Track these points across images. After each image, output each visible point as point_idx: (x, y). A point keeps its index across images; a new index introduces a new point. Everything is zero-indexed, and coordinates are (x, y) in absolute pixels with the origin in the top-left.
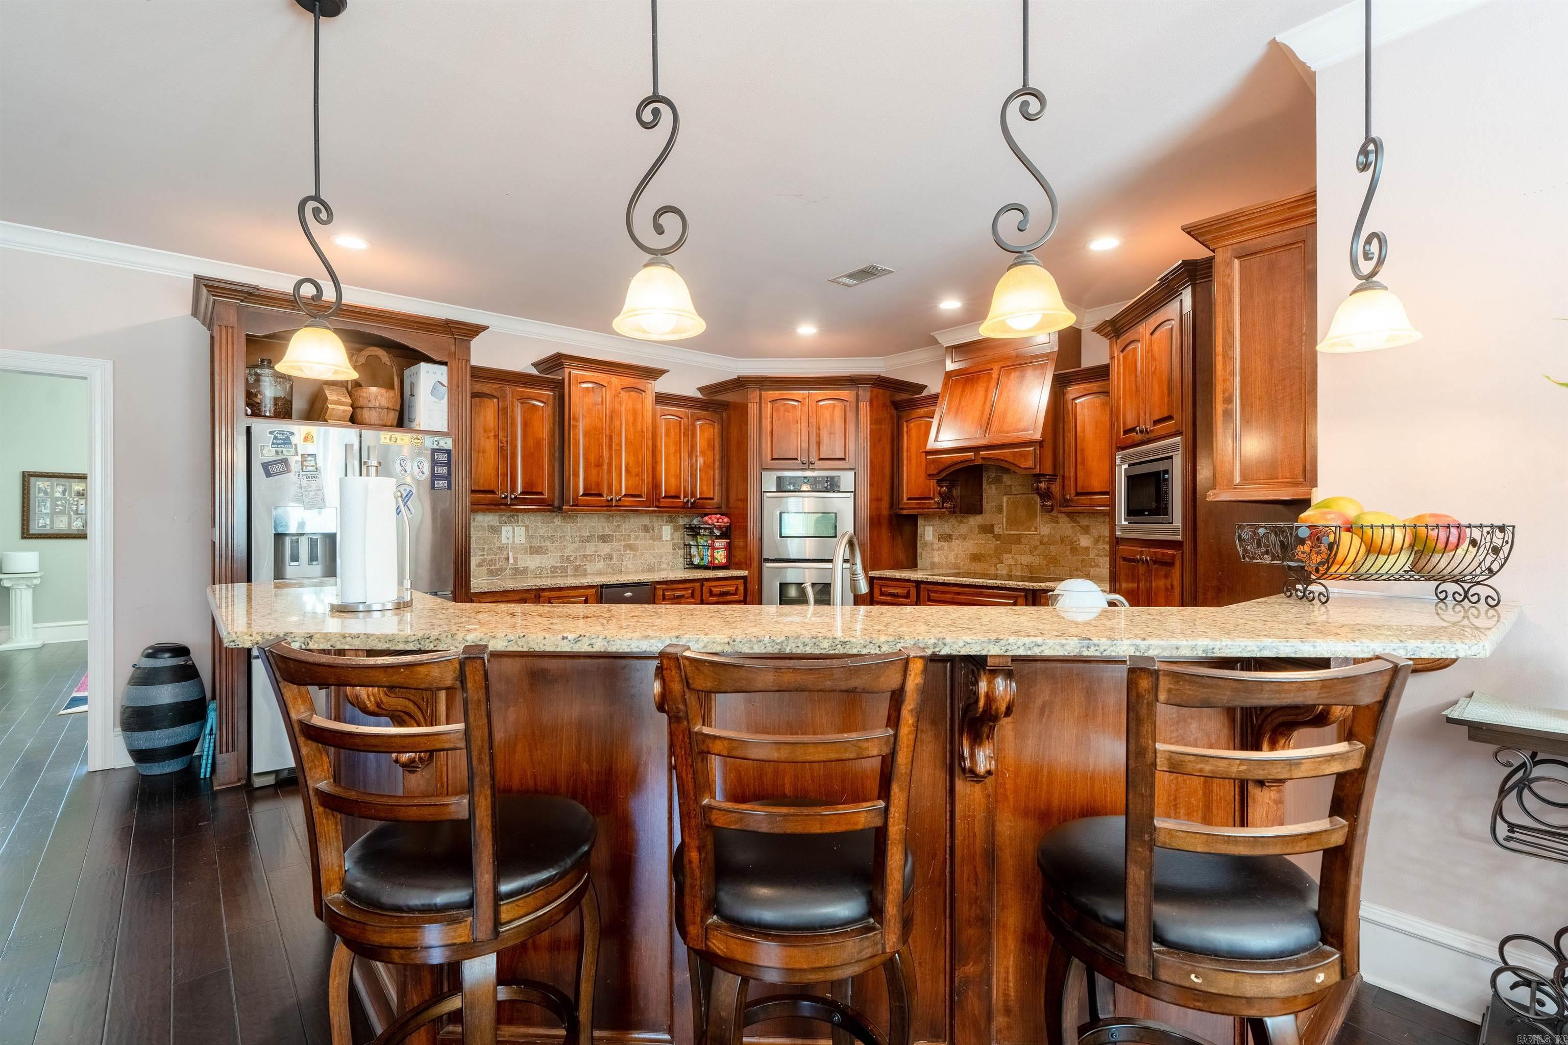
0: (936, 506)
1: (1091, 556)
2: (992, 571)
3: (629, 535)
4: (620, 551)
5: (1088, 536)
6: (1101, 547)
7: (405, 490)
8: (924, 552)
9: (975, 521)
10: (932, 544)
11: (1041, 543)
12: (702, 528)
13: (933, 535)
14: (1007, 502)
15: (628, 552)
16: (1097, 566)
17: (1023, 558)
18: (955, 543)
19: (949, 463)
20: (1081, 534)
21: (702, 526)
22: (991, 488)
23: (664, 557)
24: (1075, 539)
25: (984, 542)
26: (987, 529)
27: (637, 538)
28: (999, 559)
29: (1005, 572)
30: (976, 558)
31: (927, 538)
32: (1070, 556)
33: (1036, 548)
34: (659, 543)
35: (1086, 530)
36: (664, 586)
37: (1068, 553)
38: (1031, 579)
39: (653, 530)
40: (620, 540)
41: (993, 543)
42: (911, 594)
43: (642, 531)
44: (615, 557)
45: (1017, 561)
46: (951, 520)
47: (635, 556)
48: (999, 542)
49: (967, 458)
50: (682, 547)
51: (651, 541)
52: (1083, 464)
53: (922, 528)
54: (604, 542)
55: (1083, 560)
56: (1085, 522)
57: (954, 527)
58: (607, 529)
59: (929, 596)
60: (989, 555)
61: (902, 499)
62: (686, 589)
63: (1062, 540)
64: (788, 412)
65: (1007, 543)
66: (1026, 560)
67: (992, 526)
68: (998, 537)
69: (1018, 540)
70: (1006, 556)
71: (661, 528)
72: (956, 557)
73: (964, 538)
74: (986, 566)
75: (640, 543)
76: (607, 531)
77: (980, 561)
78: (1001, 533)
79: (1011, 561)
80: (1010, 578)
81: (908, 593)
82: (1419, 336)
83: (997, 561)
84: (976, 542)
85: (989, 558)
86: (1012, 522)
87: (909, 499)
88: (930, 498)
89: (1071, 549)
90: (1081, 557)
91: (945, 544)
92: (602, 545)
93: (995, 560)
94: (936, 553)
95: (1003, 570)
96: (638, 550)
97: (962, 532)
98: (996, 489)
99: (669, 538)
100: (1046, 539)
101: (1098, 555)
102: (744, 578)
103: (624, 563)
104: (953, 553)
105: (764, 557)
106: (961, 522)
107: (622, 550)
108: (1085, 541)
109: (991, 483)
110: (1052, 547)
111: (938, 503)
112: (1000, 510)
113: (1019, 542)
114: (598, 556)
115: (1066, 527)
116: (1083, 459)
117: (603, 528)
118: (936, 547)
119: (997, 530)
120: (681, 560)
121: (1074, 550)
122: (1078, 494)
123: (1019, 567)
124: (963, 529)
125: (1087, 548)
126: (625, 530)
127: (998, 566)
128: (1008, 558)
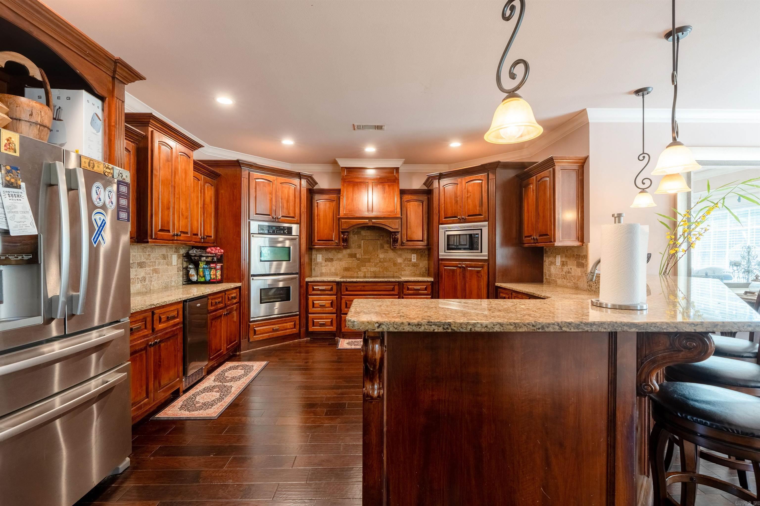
0: (336, 244)
1: (402, 266)
2: (355, 275)
3: (155, 262)
4: (150, 274)
5: (401, 258)
6: (406, 263)
7: (100, 219)
8: (316, 268)
9: (346, 252)
10: (321, 263)
11: (380, 262)
12: (203, 256)
13: (322, 259)
14: (363, 243)
15: (154, 274)
16: (405, 270)
17: (371, 269)
18: (335, 263)
19: (354, 224)
20: (398, 257)
21: (203, 255)
22: (355, 237)
23: (173, 278)
24: (395, 259)
25: (351, 262)
26: (353, 256)
27: (159, 264)
28: (359, 269)
29: (362, 275)
30: (347, 269)
31: (318, 260)
32: (393, 267)
33: (377, 264)
34: (171, 267)
35: (400, 256)
36: (212, 297)
37: (392, 265)
38: (375, 277)
39: (168, 258)
40: (150, 266)
41: (356, 262)
42: (333, 289)
43: (162, 259)
44: (147, 279)
45: (368, 270)
46: (333, 251)
47: (158, 277)
48: (359, 262)
49: (366, 222)
50: (182, 269)
51: (166, 266)
52: (410, 228)
53: (315, 255)
54: (141, 267)
55: (399, 268)
56: (400, 252)
57: (334, 255)
58: (143, 257)
59: (347, 289)
60: (354, 268)
61: (314, 240)
62: (219, 298)
63: (390, 260)
64: (265, 187)
65: (363, 262)
66: (373, 269)
67: (356, 254)
68: (358, 259)
69: (369, 261)
70: (362, 268)
71: (172, 256)
72: (336, 270)
73: (340, 260)
74: (352, 273)
75: (161, 267)
76: (143, 260)
77: (349, 270)
78: (360, 257)
79: (365, 270)
80: (365, 277)
81: (332, 288)
82: (656, 205)
83: (358, 270)
84: (347, 262)
85: (354, 269)
86: (366, 252)
87: (318, 241)
88: (332, 241)
89: (394, 264)
90: (397, 267)
91: (329, 263)
92: (140, 270)
93: (357, 270)
94: (323, 268)
95: (361, 274)
96: (160, 273)
97: (339, 257)
98: (357, 237)
99: (176, 264)
100: (382, 260)
101: (405, 266)
102: (240, 288)
103: (152, 283)
104: (334, 267)
105: (252, 273)
106: (339, 252)
107: (151, 273)
108: (399, 260)
109: (354, 234)
110: (385, 263)
111: (337, 243)
112: (360, 247)
113: (369, 262)
114: (138, 279)
115: (391, 254)
116: (410, 226)
117: (140, 256)
118: (323, 264)
119: (358, 256)
120: (181, 279)
121: (395, 264)
122: (407, 241)
123: (369, 273)
124: (340, 256)
125: (400, 263)
126: (153, 258)
127: (358, 273)
128: (364, 269)
